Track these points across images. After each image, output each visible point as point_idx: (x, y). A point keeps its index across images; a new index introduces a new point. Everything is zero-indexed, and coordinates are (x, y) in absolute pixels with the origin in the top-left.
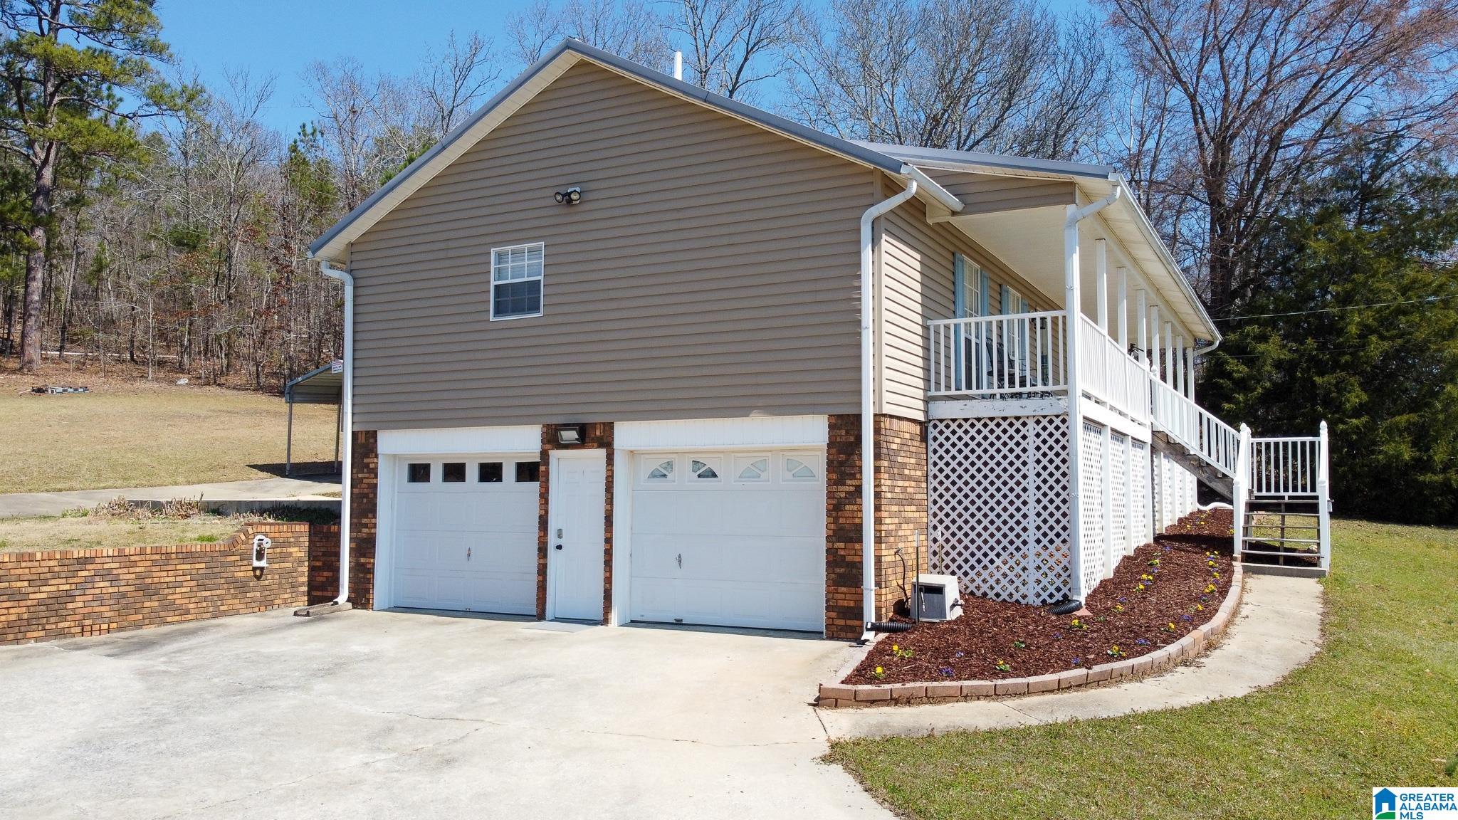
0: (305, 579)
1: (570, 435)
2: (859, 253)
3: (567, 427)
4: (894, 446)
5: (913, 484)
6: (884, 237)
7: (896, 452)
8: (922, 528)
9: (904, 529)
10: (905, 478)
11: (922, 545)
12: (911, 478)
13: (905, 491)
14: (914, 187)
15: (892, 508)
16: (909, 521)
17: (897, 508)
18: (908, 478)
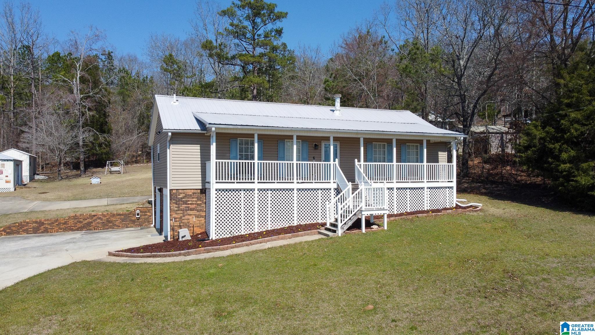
4: (180, 197)
5: (195, 205)
6: (171, 145)
7: (181, 198)
8: (202, 217)
9: (187, 217)
10: (188, 204)
11: (201, 221)
12: (193, 204)
13: (188, 207)
14: (170, 134)
15: (178, 212)
16: (191, 215)
17: (182, 212)
18: (191, 204)
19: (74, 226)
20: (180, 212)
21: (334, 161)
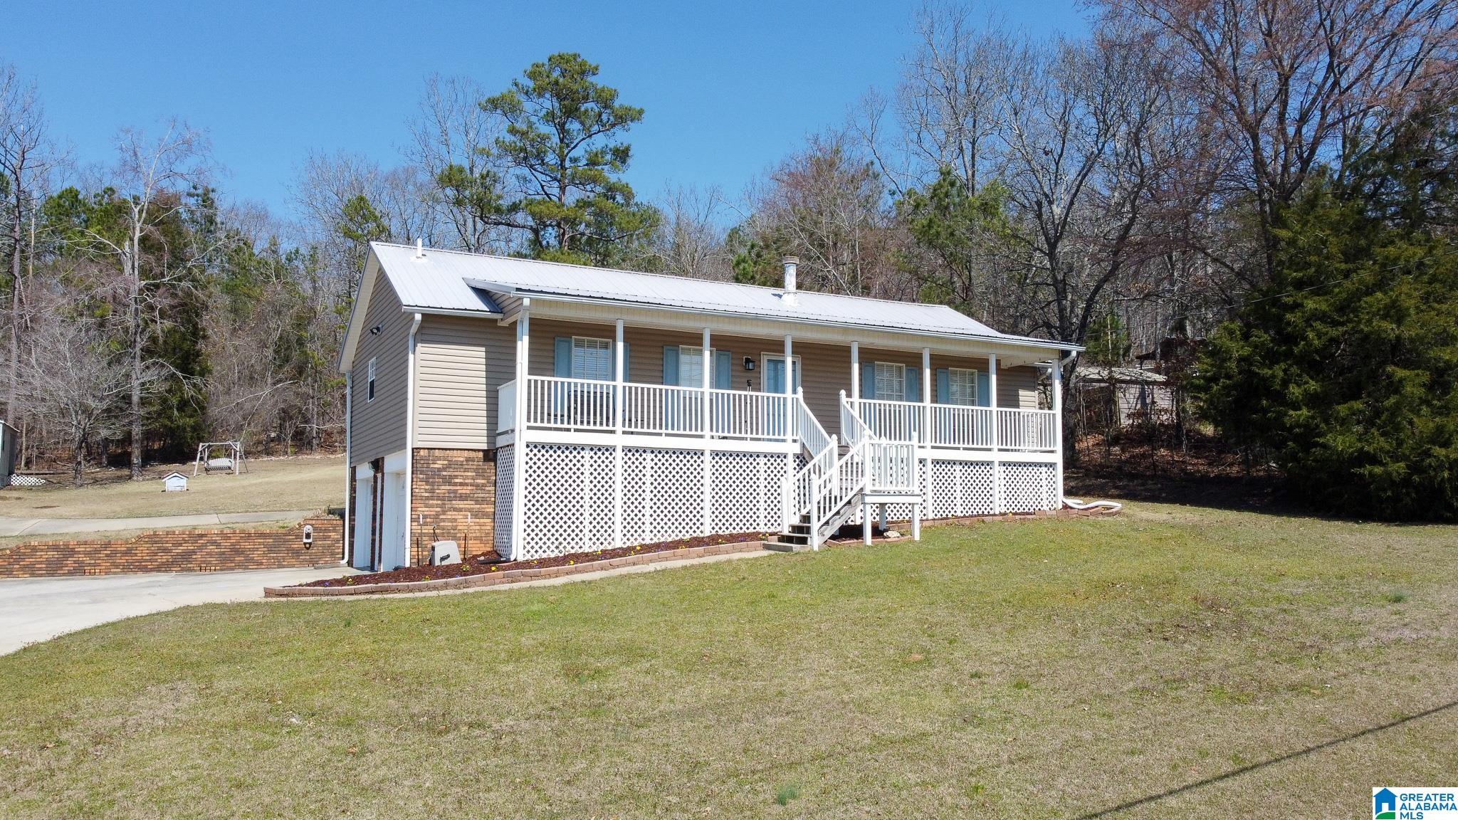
2: (406, 355)
3: (376, 460)
4: (436, 466)
5: (469, 488)
6: (419, 345)
7: (439, 470)
8: (485, 515)
9: (451, 515)
10: (455, 484)
11: (484, 524)
12: (467, 484)
13: (455, 492)
14: (418, 317)
15: (431, 502)
16: (460, 510)
17: (439, 502)
18: (461, 484)
19: (150, 561)
20: (435, 502)
21: (794, 391)
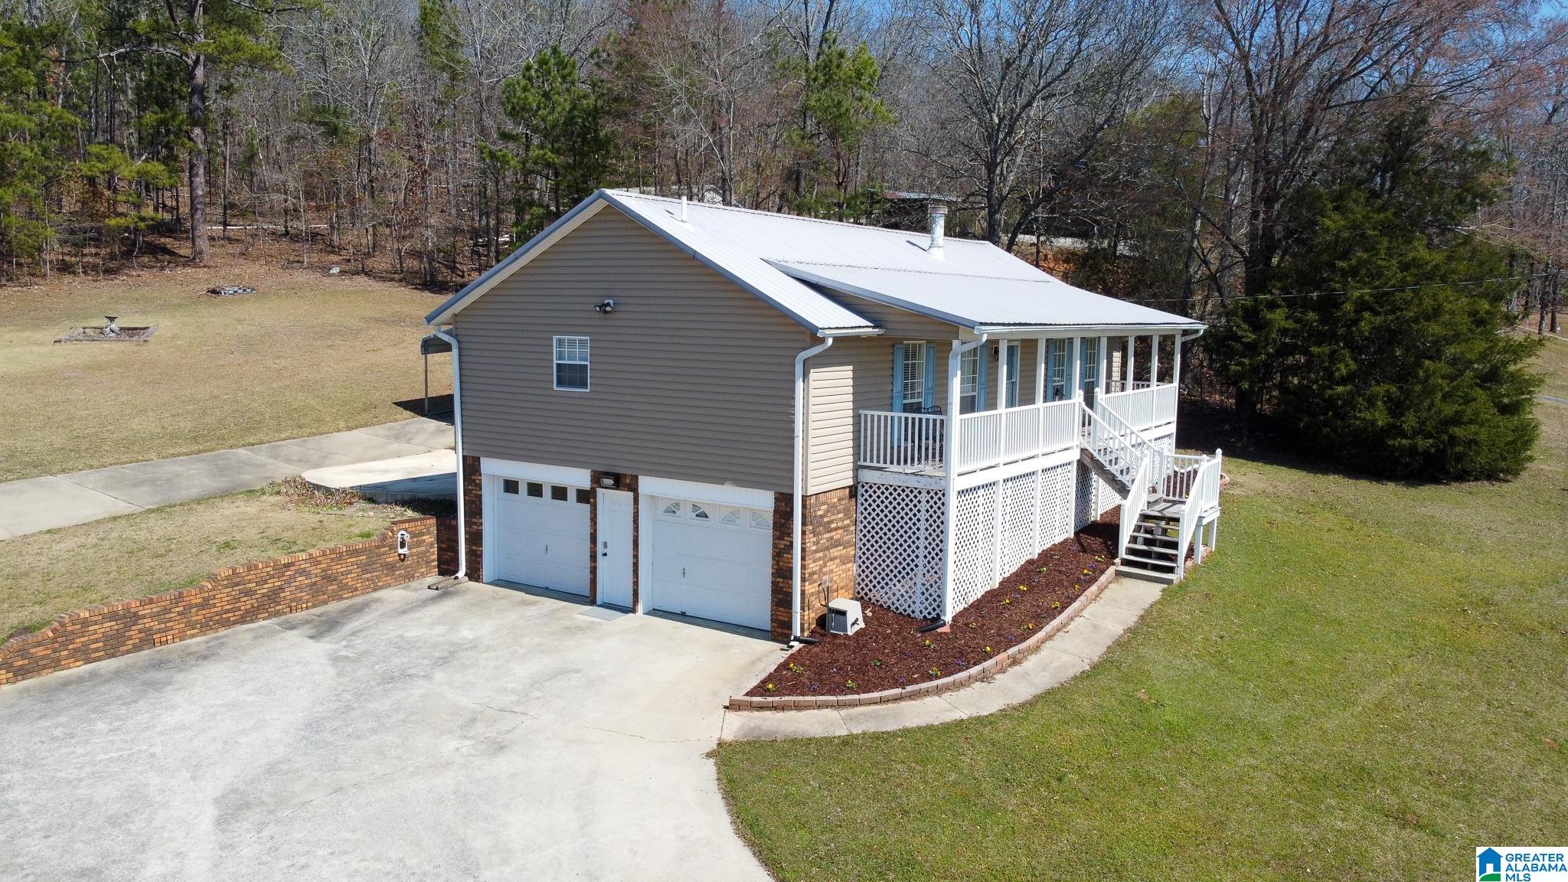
0: (435, 557)
1: (609, 482)
2: (793, 382)
3: (607, 475)
4: (821, 513)
5: (840, 531)
7: (822, 516)
8: (849, 559)
9: (831, 565)
10: (832, 530)
11: (848, 570)
12: (838, 528)
13: (832, 539)
14: (830, 341)
15: (817, 555)
16: (835, 559)
17: (822, 554)
19: (232, 611)
